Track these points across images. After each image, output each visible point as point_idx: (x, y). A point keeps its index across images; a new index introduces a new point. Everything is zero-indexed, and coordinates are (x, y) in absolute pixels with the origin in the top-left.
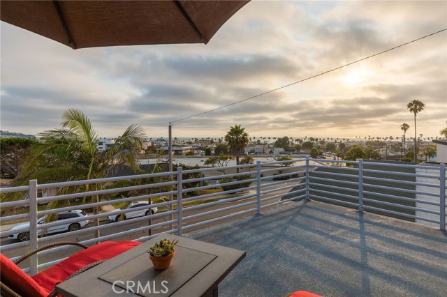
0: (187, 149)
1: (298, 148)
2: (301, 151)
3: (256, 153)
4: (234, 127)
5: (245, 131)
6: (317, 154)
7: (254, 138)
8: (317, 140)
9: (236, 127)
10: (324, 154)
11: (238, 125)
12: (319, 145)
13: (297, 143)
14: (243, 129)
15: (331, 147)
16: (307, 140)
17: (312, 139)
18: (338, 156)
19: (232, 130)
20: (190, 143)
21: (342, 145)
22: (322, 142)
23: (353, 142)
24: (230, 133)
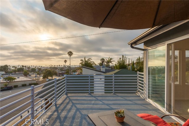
1: (15, 71)
2: (17, 73)
6: (27, 74)
8: (25, 67)
10: (30, 74)
12: (27, 69)
13: (13, 69)
15: (33, 70)
16: (19, 67)
17: (23, 66)
18: (38, 74)
21: (40, 69)
22: (29, 68)
23: (44, 67)
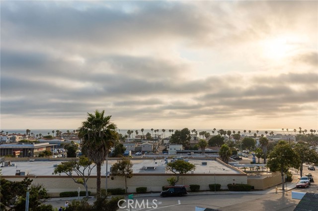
0: (42, 146)
1: (203, 144)
2: (207, 149)
3: (143, 153)
4: (94, 114)
5: (111, 121)
6: (229, 154)
7: (142, 130)
8: (229, 133)
9: (97, 115)
10: (239, 153)
11: (100, 112)
12: (233, 140)
13: (202, 138)
14: (108, 118)
15: (248, 143)
17: (222, 132)
18: (259, 156)
19: (90, 120)
20: (49, 137)
21: (264, 141)
22: (237, 137)
23: (279, 135)
24: (86, 124)
